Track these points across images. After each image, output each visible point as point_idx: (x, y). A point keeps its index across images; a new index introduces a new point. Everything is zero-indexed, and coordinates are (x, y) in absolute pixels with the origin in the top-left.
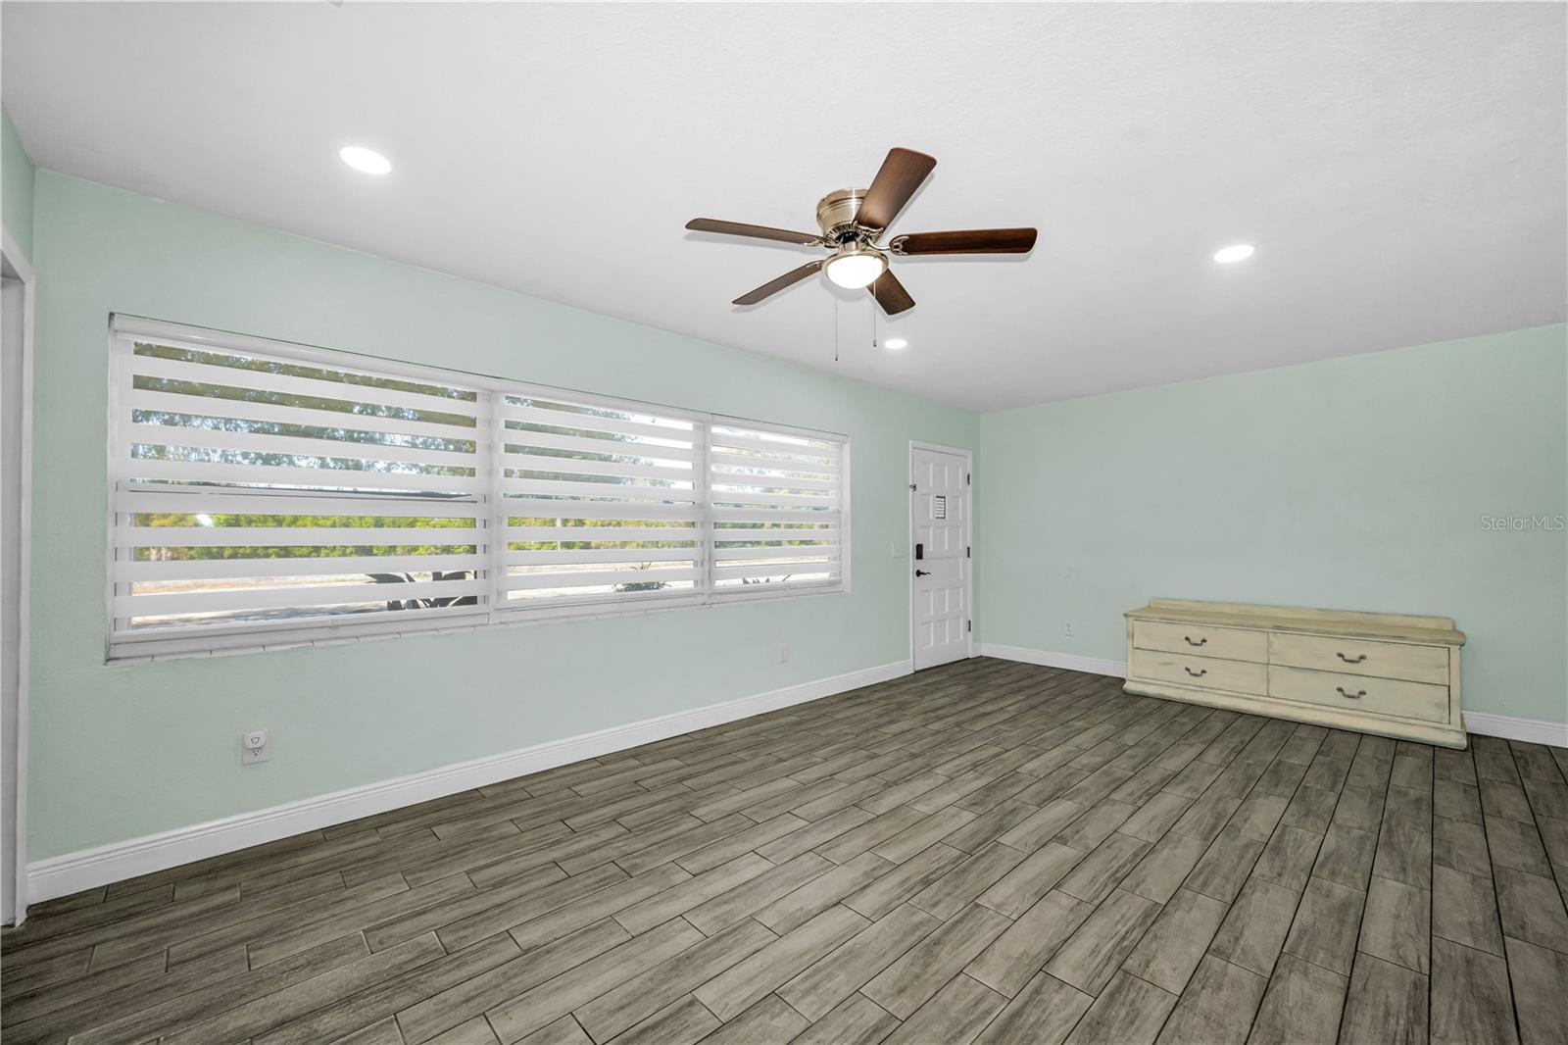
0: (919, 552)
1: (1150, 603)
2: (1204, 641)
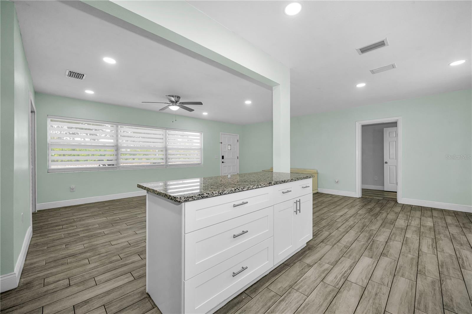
0: (223, 157)
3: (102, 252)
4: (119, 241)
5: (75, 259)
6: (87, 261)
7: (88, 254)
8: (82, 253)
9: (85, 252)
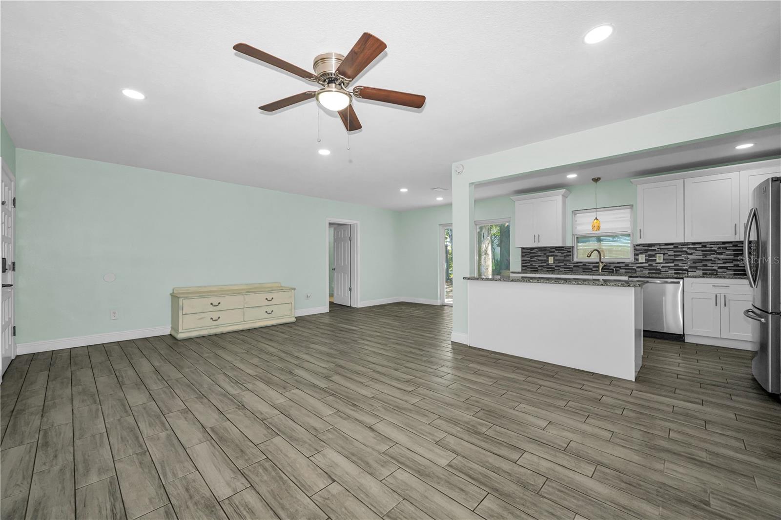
1: (173, 290)
2: (219, 303)
3: (641, 433)
4: (596, 431)
5: (691, 449)
6: (672, 435)
7: (665, 444)
8: (674, 453)
9: (668, 451)
